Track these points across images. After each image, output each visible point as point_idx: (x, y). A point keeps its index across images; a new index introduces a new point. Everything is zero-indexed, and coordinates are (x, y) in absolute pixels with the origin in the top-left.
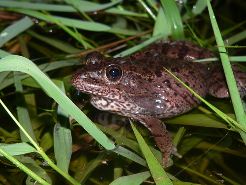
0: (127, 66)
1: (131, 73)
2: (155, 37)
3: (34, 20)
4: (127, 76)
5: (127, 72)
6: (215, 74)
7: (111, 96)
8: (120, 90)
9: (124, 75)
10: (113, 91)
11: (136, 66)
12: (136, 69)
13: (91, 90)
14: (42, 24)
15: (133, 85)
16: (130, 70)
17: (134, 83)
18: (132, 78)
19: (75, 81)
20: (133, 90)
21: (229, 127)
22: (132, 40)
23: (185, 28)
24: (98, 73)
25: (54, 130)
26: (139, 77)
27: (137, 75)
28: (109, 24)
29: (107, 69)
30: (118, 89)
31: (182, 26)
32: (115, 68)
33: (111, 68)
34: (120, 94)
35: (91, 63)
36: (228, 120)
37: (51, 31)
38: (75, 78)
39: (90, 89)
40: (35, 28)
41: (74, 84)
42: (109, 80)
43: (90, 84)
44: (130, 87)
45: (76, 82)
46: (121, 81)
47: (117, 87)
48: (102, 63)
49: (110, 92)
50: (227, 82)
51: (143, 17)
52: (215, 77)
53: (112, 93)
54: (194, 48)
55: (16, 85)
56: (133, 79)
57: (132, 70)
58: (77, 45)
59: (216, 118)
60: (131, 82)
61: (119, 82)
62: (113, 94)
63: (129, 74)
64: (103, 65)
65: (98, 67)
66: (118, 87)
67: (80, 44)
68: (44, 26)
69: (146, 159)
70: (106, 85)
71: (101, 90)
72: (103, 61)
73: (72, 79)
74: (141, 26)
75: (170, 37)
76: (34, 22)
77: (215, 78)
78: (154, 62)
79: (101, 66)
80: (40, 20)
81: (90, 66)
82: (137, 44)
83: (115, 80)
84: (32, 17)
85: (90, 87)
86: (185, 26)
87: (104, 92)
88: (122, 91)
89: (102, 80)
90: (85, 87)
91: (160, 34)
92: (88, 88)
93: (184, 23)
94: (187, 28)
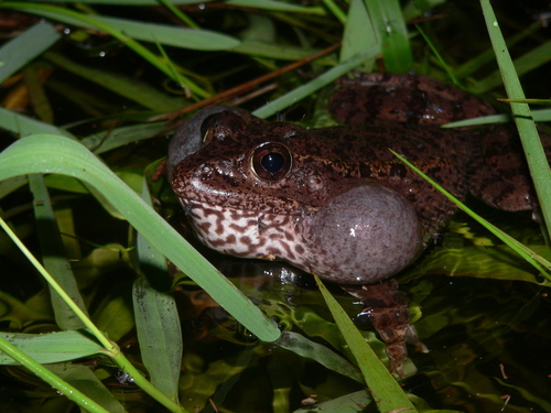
0: (300, 143)
1: (310, 160)
2: (346, 62)
3: (60, 27)
4: (302, 169)
5: (301, 158)
6: (493, 159)
7: (266, 216)
8: (287, 202)
9: (294, 166)
10: (272, 205)
11: (318, 144)
12: (319, 149)
13: (220, 205)
14: (79, 37)
15: (318, 187)
16: (308, 152)
17: (318, 182)
18: (312, 172)
19: (182, 184)
20: (318, 198)
21: (541, 279)
22: (294, 72)
23: (412, 39)
24: (235, 162)
25: (134, 298)
26: (329, 168)
27: (323, 163)
28: (235, 32)
29: (255, 154)
30: (283, 199)
31: (405, 35)
32: (275, 150)
33: (266, 152)
34: (288, 211)
35: (215, 138)
36: (538, 263)
37: (103, 54)
38: (182, 177)
39: (219, 201)
40: (65, 47)
41: (180, 190)
42: (262, 178)
43: (218, 190)
44: (309, 193)
45: (185, 185)
46: (287, 179)
47: (280, 194)
48: (240, 137)
49: (263, 208)
50: (532, 175)
51: (314, 15)
52: (495, 165)
53: (268, 209)
54: (440, 93)
55: (33, 189)
56: (316, 174)
57: (312, 153)
58: (165, 85)
59: (510, 260)
60: (312, 181)
61: (283, 182)
62: (270, 212)
63: (305, 161)
64: (244, 142)
65: (234, 149)
66: (283, 194)
67: (175, 85)
68: (85, 42)
69: (360, 366)
70: (254, 191)
71: (244, 203)
72: (243, 133)
73: (176, 178)
74: (307, 34)
75: (379, 62)
76: (62, 32)
77: (495, 170)
78: (354, 138)
79: (239, 145)
80: (74, 28)
81: (215, 147)
82: (305, 81)
83: (274, 179)
84: (54, 22)
85: (217, 197)
86: (413, 34)
87: (251, 206)
88: (292, 202)
89: (244, 180)
90: (206, 197)
91: (356, 56)
92: (213, 199)
93: (411, 27)
94: (419, 38)
